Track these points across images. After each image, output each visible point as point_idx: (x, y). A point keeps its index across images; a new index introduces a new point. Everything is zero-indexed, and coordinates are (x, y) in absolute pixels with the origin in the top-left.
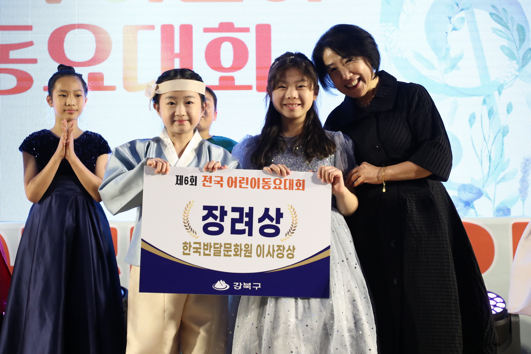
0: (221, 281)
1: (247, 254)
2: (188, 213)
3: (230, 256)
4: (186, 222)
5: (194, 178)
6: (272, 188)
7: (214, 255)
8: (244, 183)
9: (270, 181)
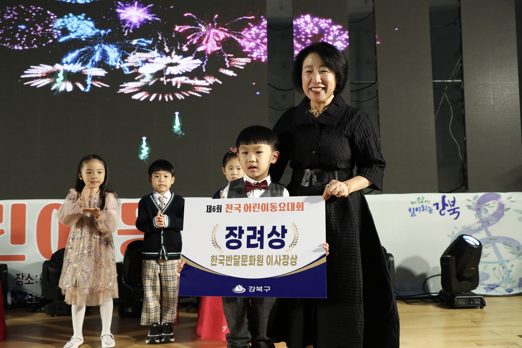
0: (239, 285)
1: (259, 263)
2: (215, 233)
3: (246, 265)
4: (214, 240)
5: (220, 207)
6: (278, 210)
7: (234, 265)
8: (257, 208)
9: (277, 205)
